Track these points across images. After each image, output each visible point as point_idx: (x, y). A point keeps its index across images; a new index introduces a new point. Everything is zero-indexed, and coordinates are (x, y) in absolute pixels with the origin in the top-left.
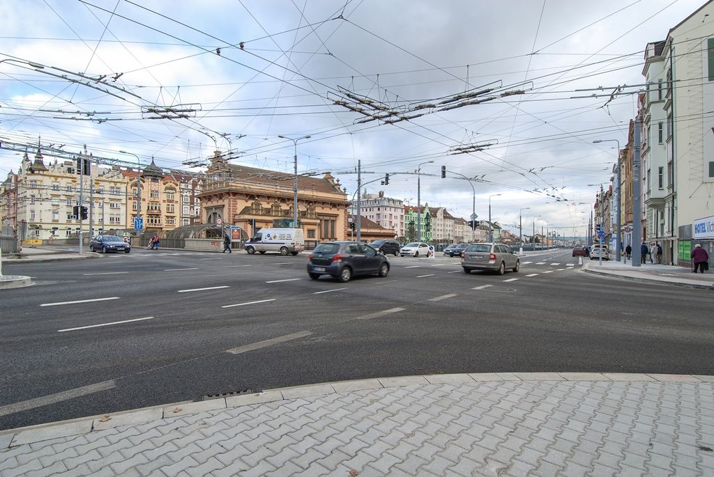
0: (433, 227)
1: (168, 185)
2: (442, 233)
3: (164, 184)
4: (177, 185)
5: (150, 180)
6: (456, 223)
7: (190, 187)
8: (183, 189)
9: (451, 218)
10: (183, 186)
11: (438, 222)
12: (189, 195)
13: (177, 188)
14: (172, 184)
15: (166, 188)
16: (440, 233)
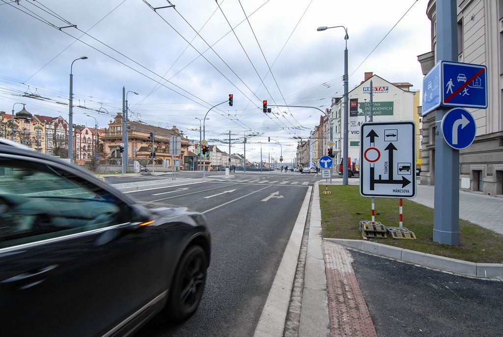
0: (211, 157)
1: (36, 125)
2: (216, 161)
3: (34, 125)
4: (43, 126)
5: (23, 122)
6: (223, 155)
7: (53, 127)
8: (48, 129)
9: (220, 152)
10: (47, 126)
11: (213, 154)
12: (52, 133)
13: (43, 128)
14: (39, 125)
15: (35, 128)
16: (214, 161)
